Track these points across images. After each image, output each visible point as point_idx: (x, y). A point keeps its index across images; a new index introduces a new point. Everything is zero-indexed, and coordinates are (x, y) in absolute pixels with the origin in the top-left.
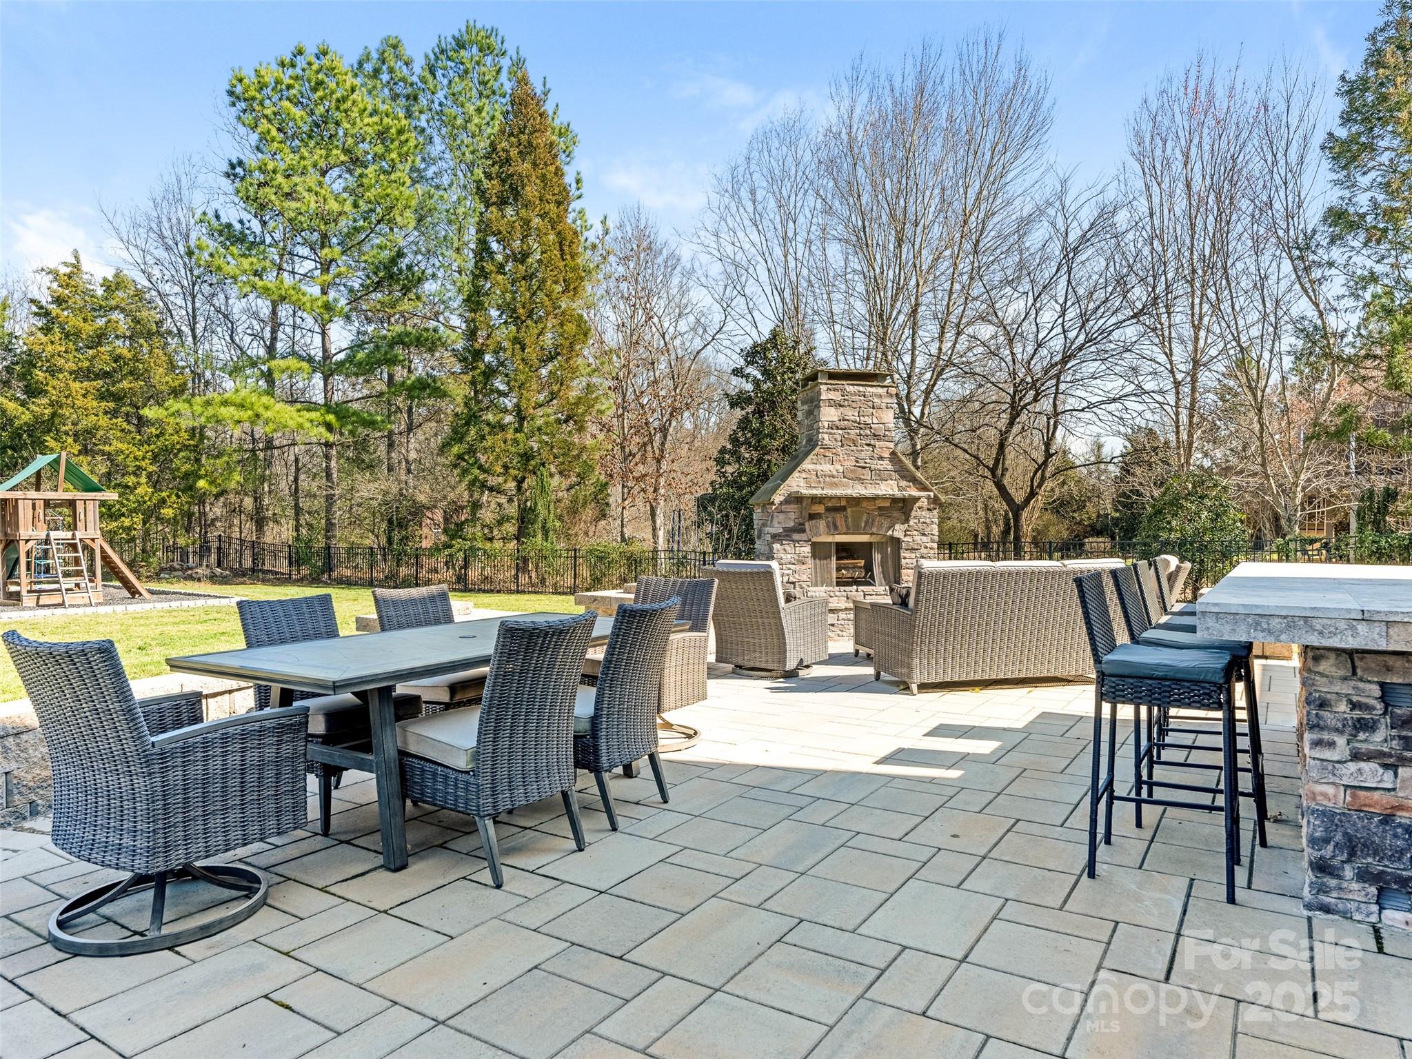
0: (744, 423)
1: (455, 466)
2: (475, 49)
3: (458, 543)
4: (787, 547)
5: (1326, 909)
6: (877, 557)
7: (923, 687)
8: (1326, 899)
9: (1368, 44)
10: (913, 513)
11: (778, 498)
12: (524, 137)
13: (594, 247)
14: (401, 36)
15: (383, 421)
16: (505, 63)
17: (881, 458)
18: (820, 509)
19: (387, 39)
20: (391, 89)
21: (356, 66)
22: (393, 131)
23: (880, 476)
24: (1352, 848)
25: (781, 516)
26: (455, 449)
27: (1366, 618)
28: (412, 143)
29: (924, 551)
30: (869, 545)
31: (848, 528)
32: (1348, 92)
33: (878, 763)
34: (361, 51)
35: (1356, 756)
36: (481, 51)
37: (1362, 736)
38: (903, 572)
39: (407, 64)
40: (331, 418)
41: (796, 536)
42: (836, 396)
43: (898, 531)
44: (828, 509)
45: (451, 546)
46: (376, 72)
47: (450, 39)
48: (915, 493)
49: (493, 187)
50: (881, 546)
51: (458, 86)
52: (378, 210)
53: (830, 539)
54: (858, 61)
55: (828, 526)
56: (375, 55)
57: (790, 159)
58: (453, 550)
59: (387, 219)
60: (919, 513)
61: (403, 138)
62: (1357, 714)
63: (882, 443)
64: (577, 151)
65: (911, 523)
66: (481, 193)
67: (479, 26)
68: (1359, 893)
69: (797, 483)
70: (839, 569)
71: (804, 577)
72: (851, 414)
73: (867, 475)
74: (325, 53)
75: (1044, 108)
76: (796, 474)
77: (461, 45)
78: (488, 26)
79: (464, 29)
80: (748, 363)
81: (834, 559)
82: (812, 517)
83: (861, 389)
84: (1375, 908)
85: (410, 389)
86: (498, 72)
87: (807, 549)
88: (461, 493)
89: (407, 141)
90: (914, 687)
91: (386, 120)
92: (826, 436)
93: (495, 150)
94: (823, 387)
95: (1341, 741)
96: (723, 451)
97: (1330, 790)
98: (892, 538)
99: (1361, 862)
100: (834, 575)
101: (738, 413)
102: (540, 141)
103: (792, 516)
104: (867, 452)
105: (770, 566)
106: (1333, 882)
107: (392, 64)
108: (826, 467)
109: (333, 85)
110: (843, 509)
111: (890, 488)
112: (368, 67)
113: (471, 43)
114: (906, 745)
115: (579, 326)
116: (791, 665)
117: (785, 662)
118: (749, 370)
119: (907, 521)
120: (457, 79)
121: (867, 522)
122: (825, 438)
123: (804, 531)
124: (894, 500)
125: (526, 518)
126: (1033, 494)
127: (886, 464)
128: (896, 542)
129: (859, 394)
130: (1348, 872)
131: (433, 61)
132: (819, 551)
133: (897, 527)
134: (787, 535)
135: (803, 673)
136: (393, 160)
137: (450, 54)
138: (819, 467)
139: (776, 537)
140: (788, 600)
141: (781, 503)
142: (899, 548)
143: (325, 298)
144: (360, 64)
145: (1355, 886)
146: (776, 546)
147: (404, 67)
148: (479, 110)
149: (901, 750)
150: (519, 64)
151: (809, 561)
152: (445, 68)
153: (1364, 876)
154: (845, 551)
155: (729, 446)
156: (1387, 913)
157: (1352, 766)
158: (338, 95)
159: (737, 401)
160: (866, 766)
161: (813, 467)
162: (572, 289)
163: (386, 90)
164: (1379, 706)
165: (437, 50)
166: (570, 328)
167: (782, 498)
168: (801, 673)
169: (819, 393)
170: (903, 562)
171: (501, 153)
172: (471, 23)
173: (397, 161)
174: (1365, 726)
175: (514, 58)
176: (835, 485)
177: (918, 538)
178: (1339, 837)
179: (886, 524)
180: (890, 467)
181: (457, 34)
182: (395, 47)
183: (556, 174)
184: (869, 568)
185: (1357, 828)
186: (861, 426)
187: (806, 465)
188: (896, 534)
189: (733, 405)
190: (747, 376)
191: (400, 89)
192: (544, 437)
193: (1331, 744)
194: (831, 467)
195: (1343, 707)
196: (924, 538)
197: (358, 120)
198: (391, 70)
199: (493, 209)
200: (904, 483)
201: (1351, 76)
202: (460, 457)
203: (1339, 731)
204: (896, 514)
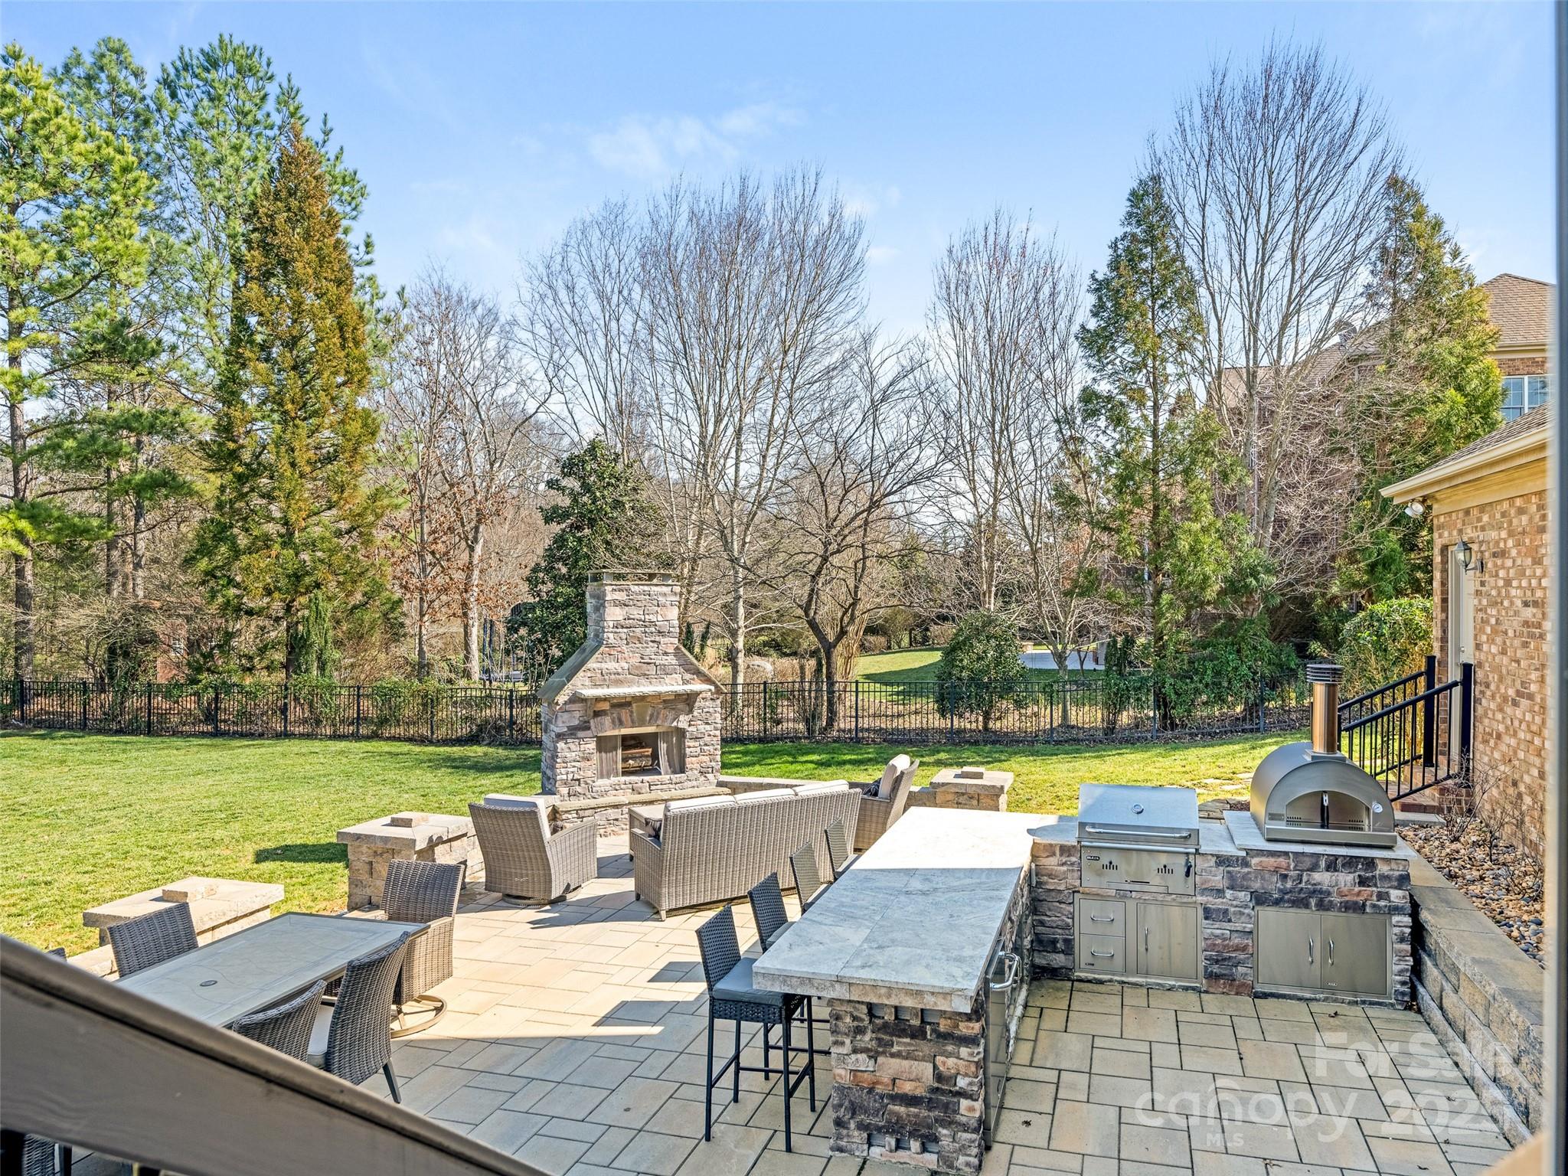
0: (560, 540)
1: (203, 583)
2: (231, 68)
3: (205, 677)
4: (572, 746)
5: (841, 1150)
6: (663, 747)
7: (672, 912)
8: (843, 1143)
9: (1111, 251)
10: (697, 704)
11: (562, 698)
12: (294, 203)
13: (388, 321)
14: (125, 40)
15: (101, 527)
16: (272, 89)
17: (666, 654)
18: (606, 706)
19: (106, 41)
20: (112, 102)
21: (60, 70)
22: (116, 167)
23: (664, 671)
24: (854, 1110)
25: (566, 716)
26: (203, 564)
27: (839, 980)
28: (143, 183)
29: (707, 739)
30: (655, 735)
31: (633, 721)
32: (1097, 290)
33: (597, 1024)
34: (68, 53)
35: (855, 1051)
36: (239, 71)
37: (859, 1037)
38: (688, 760)
39: (136, 75)
40: (23, 525)
41: (580, 734)
42: (621, 596)
43: (683, 722)
44: (613, 706)
45: (197, 682)
46: (90, 79)
47: (196, 52)
48: (697, 686)
49: (255, 258)
50: (666, 735)
51: (209, 113)
52: (94, 263)
53: (616, 732)
54: (678, 182)
55: (613, 722)
56: (88, 60)
57: (612, 252)
58: (200, 685)
59: (108, 272)
60: (702, 704)
61: (130, 177)
62: (856, 1023)
63: (667, 640)
64: (366, 205)
65: (695, 714)
66: (237, 261)
67: (236, 42)
68: (858, 1137)
69: (583, 685)
70: (625, 760)
71: (589, 774)
72: (636, 613)
73: (652, 670)
74: (17, 57)
75: (858, 252)
76: (581, 673)
77: (212, 62)
78: (249, 43)
79: (216, 43)
80: (565, 475)
81: (620, 751)
82: (597, 714)
83: (646, 588)
84: (866, 1147)
85: (140, 489)
86: (264, 98)
87: (592, 746)
88: (211, 618)
89: (135, 181)
90: (663, 913)
91: (105, 151)
92: (611, 635)
93: (256, 213)
94: (608, 588)
95: (848, 1041)
96: (535, 570)
97: (842, 1072)
98: (677, 728)
99: (859, 1118)
100: (620, 765)
101: (556, 528)
102: (316, 209)
103: (577, 714)
104: (651, 649)
105: (535, 805)
106: (845, 1132)
107: (114, 72)
108: (611, 665)
109: (27, 101)
110: (629, 704)
111: (673, 684)
112: (78, 72)
113: (226, 61)
114: (629, 997)
115: (365, 425)
116: (555, 894)
117: (550, 892)
118: (564, 483)
119: (691, 711)
120: (206, 103)
121: (652, 716)
122: (610, 637)
123: (589, 728)
124: (678, 696)
125: (297, 646)
126: (843, 633)
127: (672, 660)
128: (681, 733)
129: (644, 593)
130: (852, 1125)
131: (172, 76)
132: (604, 744)
133: (682, 718)
134: (572, 732)
135: (572, 897)
136: (115, 203)
137: (197, 71)
138: (604, 666)
139: (560, 736)
140: (554, 831)
141: (566, 703)
142: (684, 737)
143: (15, 371)
144: (67, 69)
145: (856, 1133)
146: (561, 745)
147: (132, 79)
148: (236, 148)
149: (624, 1004)
150: (288, 95)
151: (596, 757)
152: (190, 88)
153: (861, 1127)
154: (630, 742)
155: (543, 564)
156: (872, 1149)
157: (854, 1057)
158: (36, 115)
159: (552, 515)
160: (585, 1029)
161: (598, 665)
162: (357, 379)
163: (106, 103)
164: (867, 1019)
165: (178, 64)
166: (355, 427)
167: (566, 698)
168: (569, 896)
169: (605, 595)
170: (688, 751)
171: (264, 219)
172: (226, 38)
173: (122, 205)
174: (859, 1031)
175: (285, 85)
176: (619, 683)
177: (702, 727)
178: (847, 1103)
179: (671, 716)
180: (674, 662)
181: (207, 48)
182: (118, 52)
183: (335, 247)
184: (655, 756)
185: (856, 1095)
186: (646, 624)
187: (592, 664)
188: (681, 725)
189: (548, 520)
190: (563, 489)
191: (125, 102)
192: (319, 554)
193: (842, 1044)
194: (616, 665)
195: (848, 1020)
196: (708, 727)
197: (65, 149)
198: (113, 80)
199: (254, 285)
200: (688, 676)
201: (1100, 277)
202: (210, 574)
203: (847, 1035)
204: (680, 706)
